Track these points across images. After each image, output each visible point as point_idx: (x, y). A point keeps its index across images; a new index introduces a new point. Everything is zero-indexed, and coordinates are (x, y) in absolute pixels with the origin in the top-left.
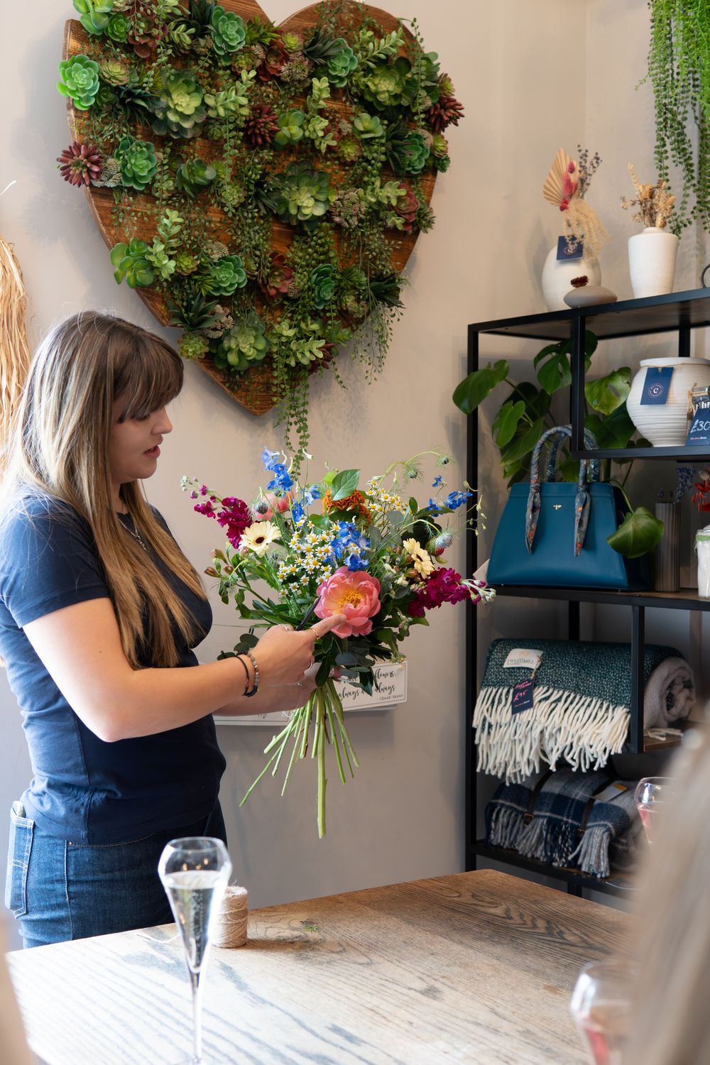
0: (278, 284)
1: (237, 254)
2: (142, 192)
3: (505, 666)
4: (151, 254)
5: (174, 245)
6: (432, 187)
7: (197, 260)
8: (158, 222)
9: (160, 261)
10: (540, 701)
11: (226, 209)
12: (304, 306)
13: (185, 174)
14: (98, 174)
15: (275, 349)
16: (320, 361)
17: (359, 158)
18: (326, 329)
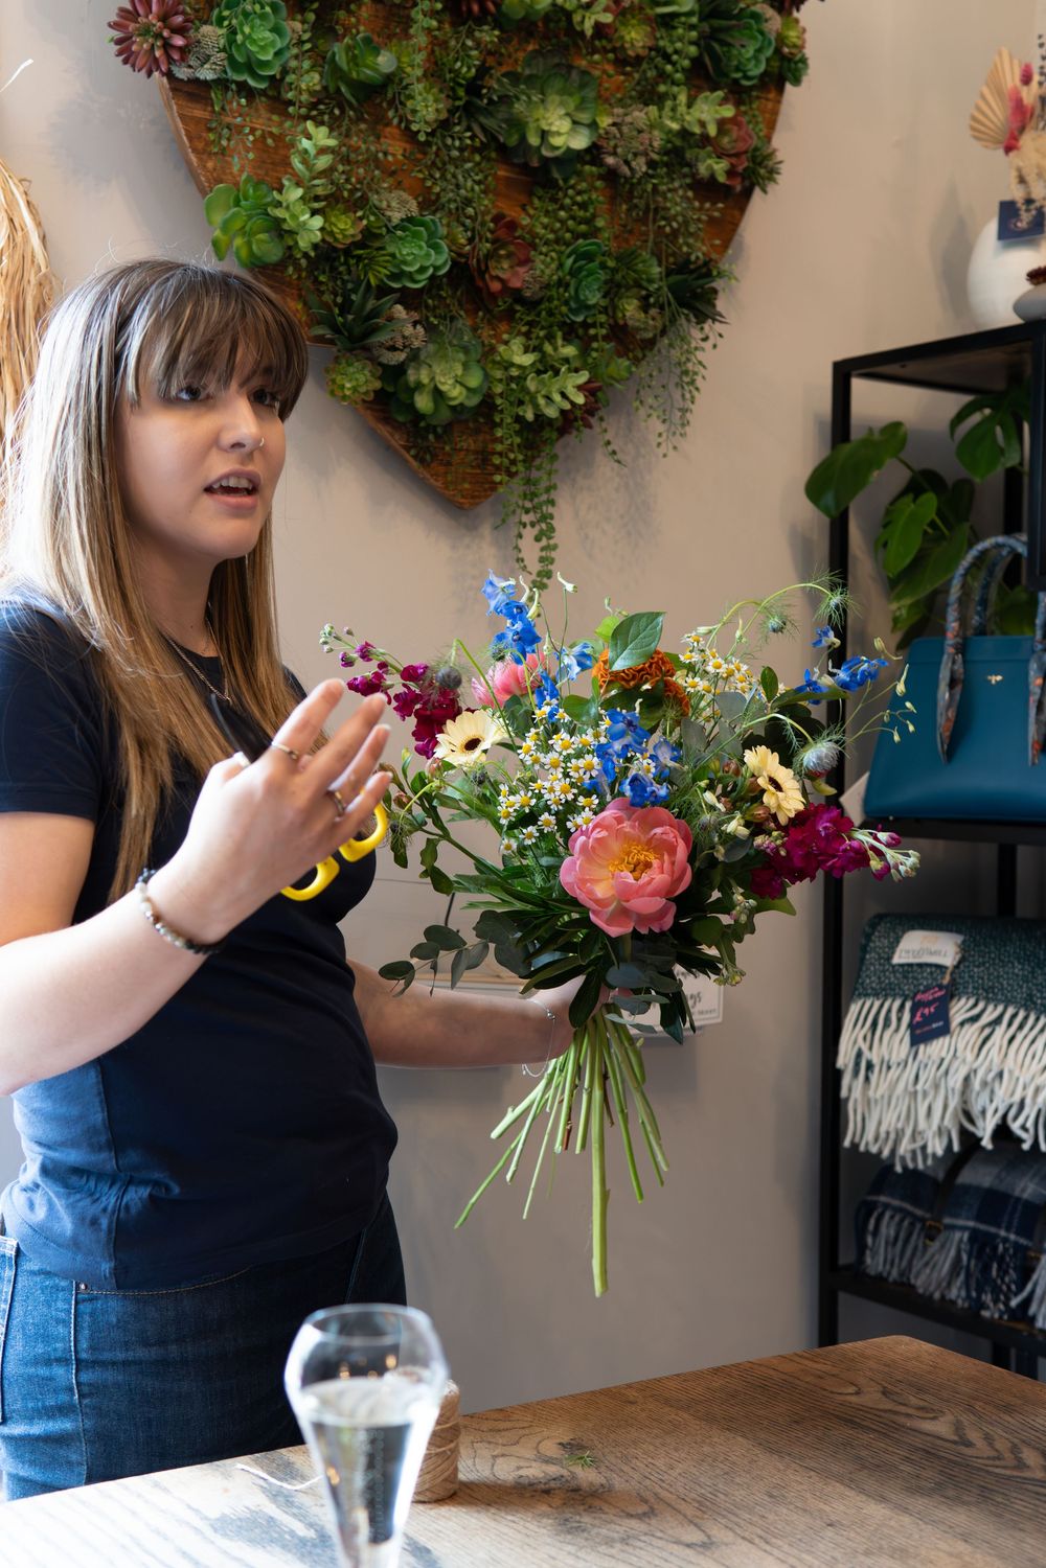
0: (506, 272)
1: (434, 213)
2: (263, 93)
3: (896, 960)
4: (279, 204)
5: (320, 191)
6: (775, 113)
7: (361, 219)
8: (292, 145)
9: (294, 217)
10: (962, 1024)
11: (414, 128)
13: (342, 60)
14: (184, 51)
15: (499, 389)
16: (578, 413)
17: (651, 49)
18: (589, 355)
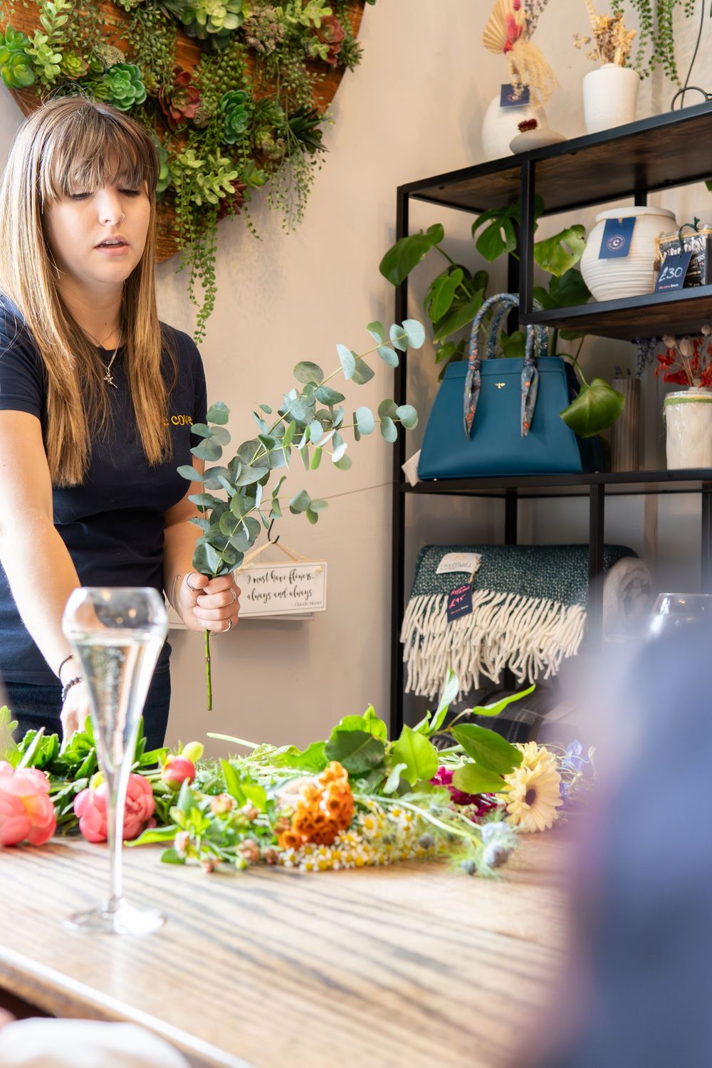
0: (182, 106)
1: (135, 62)
3: (438, 571)
4: (32, 46)
5: (59, 40)
7: (86, 60)
8: (41, 9)
9: (42, 55)
10: (480, 606)
11: (122, 2)
12: (213, 136)
15: (178, 182)
16: (231, 201)
18: (238, 166)
